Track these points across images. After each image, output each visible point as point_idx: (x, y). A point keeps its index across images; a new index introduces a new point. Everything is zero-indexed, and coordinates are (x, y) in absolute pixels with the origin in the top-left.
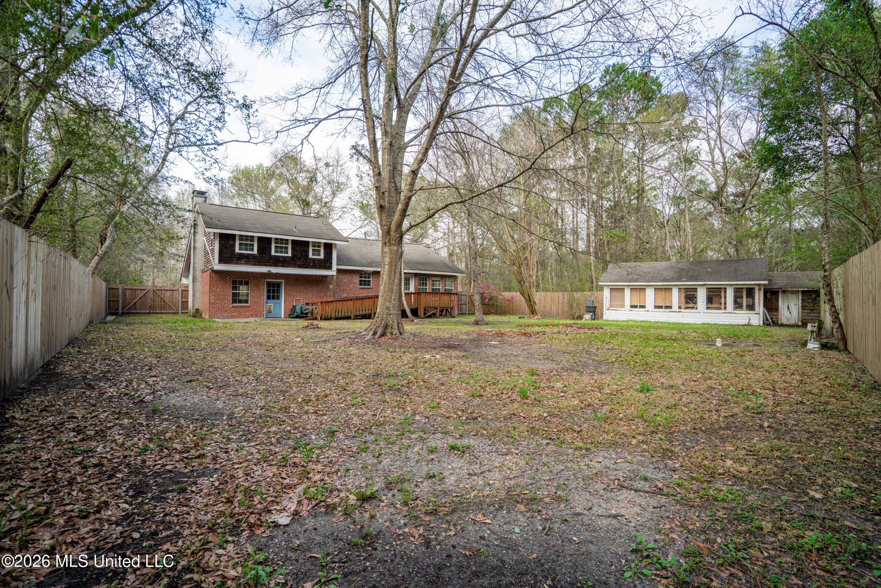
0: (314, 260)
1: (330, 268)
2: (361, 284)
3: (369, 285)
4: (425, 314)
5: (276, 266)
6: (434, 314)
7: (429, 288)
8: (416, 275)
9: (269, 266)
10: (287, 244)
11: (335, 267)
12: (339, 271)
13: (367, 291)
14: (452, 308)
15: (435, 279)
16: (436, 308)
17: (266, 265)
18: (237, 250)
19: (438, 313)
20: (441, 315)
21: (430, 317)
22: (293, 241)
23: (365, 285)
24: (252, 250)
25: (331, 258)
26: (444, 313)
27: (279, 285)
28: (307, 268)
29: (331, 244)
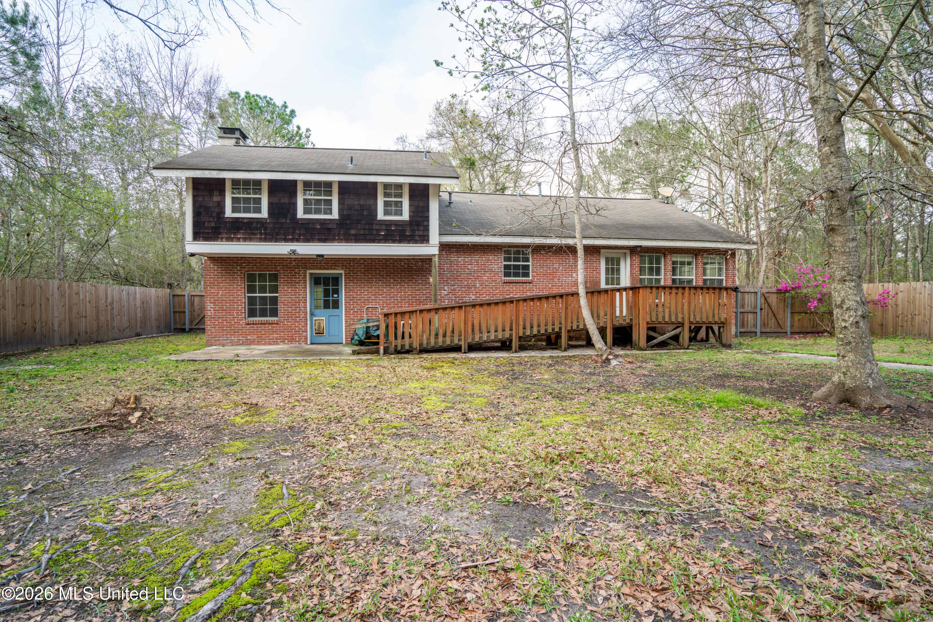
0: (389, 224)
1: (424, 239)
2: (507, 275)
3: (527, 275)
4: (650, 338)
5: (308, 240)
6: (676, 338)
7: (665, 278)
8: (633, 250)
9: (292, 240)
10: (330, 193)
11: (435, 237)
12: (444, 247)
13: (520, 287)
14: (723, 324)
15: (678, 258)
16: (681, 325)
17: (286, 240)
18: (228, 213)
19: (686, 336)
20: (692, 339)
21: (663, 345)
22: (341, 184)
23: (516, 275)
24: (259, 211)
25: (427, 218)
26: (702, 334)
27: (336, 280)
28: (373, 241)
29: (426, 187)
